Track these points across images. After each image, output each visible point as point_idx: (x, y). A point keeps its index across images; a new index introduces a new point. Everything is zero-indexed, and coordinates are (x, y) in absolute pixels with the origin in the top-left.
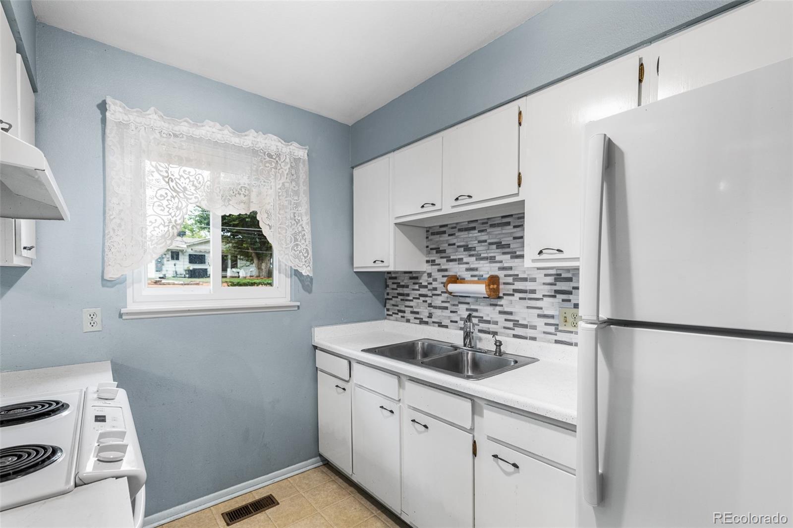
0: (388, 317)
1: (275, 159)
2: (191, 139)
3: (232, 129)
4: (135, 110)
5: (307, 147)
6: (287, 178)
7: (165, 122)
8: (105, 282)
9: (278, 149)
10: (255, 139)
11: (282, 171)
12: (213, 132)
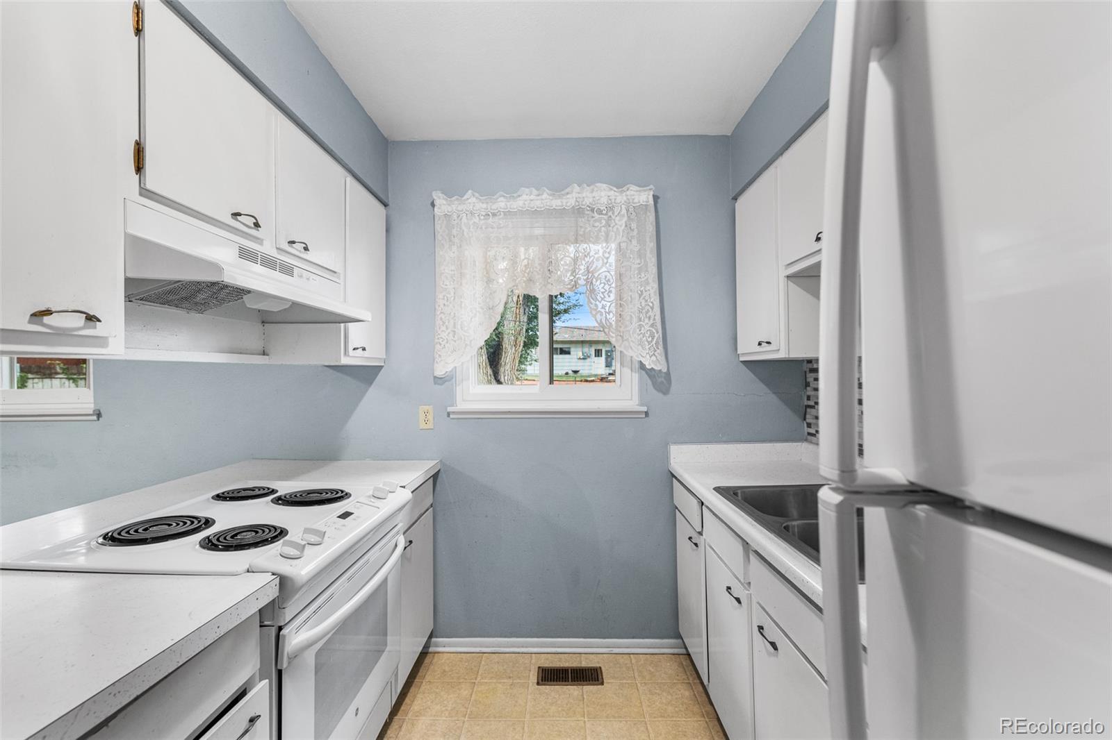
0: (809, 437)
1: (606, 214)
2: (508, 214)
3: (550, 190)
4: (454, 198)
5: (652, 186)
6: (623, 236)
7: (483, 203)
8: (438, 380)
9: (610, 200)
10: (580, 195)
11: (617, 228)
12: (532, 200)
